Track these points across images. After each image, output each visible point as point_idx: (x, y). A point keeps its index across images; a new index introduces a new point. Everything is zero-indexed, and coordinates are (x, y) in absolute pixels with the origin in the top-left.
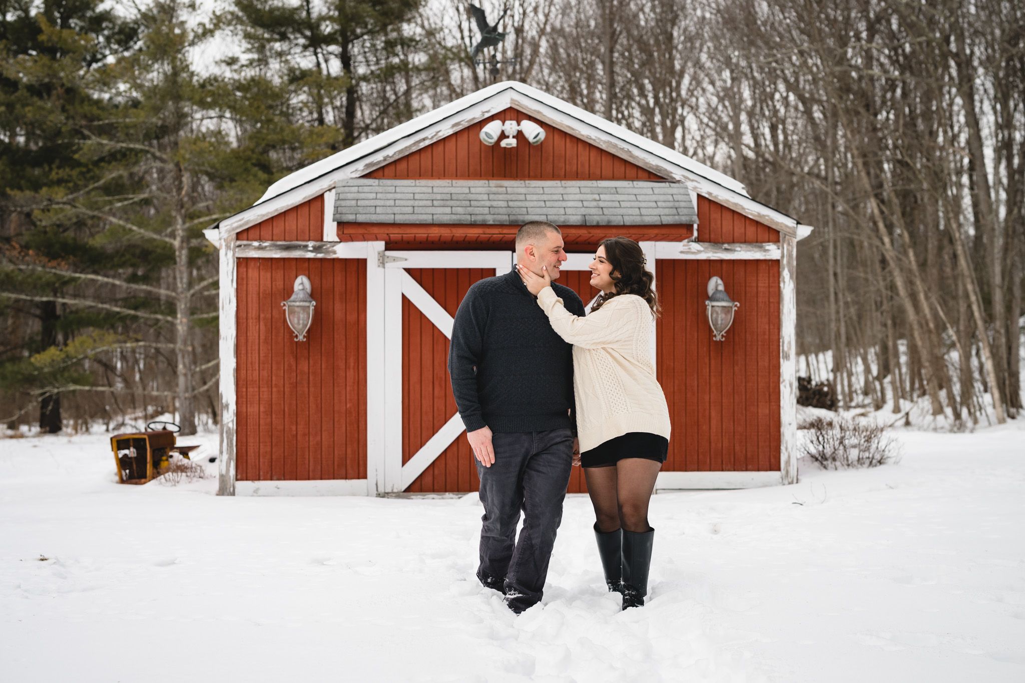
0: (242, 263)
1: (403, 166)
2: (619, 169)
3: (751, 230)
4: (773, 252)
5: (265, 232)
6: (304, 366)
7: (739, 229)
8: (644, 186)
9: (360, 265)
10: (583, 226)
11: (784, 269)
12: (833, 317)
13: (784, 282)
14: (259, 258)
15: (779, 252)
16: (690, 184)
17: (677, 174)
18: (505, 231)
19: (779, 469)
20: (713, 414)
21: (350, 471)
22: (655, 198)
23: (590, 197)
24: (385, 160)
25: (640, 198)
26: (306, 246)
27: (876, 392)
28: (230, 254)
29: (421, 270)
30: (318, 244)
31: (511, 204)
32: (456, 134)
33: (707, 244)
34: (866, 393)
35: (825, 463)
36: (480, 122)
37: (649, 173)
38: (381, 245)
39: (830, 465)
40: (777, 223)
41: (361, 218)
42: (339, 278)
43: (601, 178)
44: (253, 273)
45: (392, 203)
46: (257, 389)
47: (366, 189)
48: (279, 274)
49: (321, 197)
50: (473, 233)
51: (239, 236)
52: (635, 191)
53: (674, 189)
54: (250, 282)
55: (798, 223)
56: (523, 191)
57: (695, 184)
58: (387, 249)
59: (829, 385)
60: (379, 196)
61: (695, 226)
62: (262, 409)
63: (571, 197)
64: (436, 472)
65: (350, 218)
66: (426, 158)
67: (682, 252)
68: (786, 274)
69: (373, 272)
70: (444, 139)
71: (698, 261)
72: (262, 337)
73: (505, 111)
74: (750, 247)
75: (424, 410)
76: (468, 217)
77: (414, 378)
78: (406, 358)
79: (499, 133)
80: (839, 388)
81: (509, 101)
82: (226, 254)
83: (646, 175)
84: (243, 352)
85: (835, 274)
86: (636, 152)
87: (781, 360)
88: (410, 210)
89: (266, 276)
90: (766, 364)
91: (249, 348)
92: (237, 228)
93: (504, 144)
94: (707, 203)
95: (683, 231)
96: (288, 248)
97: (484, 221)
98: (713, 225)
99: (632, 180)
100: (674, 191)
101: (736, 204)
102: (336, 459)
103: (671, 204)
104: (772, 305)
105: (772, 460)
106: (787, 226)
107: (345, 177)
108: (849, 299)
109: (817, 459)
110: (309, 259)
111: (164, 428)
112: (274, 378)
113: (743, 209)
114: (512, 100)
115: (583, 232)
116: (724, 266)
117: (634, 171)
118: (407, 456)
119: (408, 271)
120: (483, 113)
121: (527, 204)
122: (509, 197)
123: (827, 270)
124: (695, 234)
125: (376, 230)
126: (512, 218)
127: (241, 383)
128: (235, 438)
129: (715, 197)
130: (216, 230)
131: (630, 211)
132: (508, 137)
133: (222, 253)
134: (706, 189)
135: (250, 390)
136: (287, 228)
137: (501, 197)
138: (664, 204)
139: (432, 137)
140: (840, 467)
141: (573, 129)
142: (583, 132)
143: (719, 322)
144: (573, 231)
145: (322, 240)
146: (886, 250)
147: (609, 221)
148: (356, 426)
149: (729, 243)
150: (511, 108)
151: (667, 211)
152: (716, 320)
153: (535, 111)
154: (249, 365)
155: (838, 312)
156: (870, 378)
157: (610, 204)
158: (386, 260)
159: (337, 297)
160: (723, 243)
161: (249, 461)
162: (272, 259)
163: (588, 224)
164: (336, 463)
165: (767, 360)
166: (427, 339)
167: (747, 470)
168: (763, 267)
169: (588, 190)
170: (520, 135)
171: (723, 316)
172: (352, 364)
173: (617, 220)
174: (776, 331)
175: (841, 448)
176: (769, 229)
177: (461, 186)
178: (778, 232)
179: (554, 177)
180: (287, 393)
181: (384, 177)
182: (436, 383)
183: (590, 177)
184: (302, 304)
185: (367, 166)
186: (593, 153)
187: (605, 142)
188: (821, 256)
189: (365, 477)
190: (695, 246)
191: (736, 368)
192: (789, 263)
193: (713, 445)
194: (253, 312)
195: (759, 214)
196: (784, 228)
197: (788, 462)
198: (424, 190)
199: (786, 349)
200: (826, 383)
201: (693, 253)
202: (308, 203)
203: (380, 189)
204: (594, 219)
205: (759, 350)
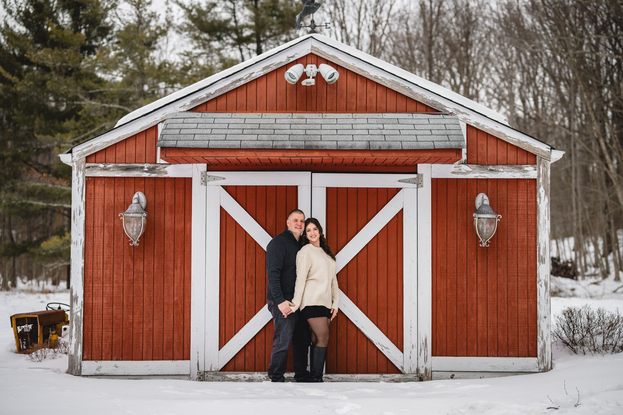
0: (90, 181)
1: (222, 102)
2: (402, 103)
3: (512, 154)
4: (531, 172)
5: (110, 156)
6: (140, 266)
7: (502, 152)
8: (422, 118)
9: (187, 182)
10: (367, 150)
11: (540, 187)
12: (575, 218)
13: (540, 198)
14: (105, 177)
15: (536, 172)
16: (460, 116)
17: (450, 107)
18: (302, 154)
19: (536, 356)
20: (480, 308)
21: (176, 353)
22: (430, 127)
23: (375, 126)
24: (208, 97)
25: (417, 127)
26: (143, 168)
27: (603, 267)
28: (81, 174)
29: (236, 187)
30: (152, 166)
31: (308, 132)
32: (266, 75)
33: (474, 166)
34: (596, 266)
35: (575, 347)
36: (286, 65)
37: (427, 107)
38: (203, 167)
39: (579, 350)
40: (534, 148)
41: (181, 144)
42: (169, 194)
43: (387, 111)
44: (99, 190)
45: (209, 131)
46: (101, 285)
47: (190, 120)
48: (120, 191)
49: (156, 127)
50: (275, 156)
51: (88, 159)
52: (414, 122)
53: (447, 120)
54: (97, 197)
55: (552, 148)
56: (320, 121)
57: (465, 116)
58: (208, 170)
59: (572, 262)
60: (199, 126)
61: (464, 151)
62: (105, 301)
63: (359, 127)
64: (247, 355)
65: (172, 143)
66: (242, 94)
67: (453, 173)
68: (541, 191)
69: (197, 189)
70: (257, 79)
71: (467, 179)
72: (106, 242)
73: (306, 56)
74: (511, 169)
75: (237, 303)
76: (271, 143)
77: (230, 276)
78: (223, 260)
79: (300, 74)
80: (578, 263)
81: (310, 48)
82: (77, 174)
83: (424, 109)
84: (91, 254)
85: (576, 190)
86: (416, 90)
87: (538, 263)
88: (223, 137)
89: (110, 192)
90: (525, 266)
91: (95, 251)
92: (87, 152)
93: (304, 83)
94: (475, 132)
95: (453, 155)
96: (127, 169)
97: (283, 146)
98: (480, 150)
99: (412, 112)
100: (447, 121)
101: (499, 133)
102: (165, 343)
103: (443, 132)
104: (529, 217)
105: (530, 348)
106: (542, 151)
107: (175, 111)
108: (586, 207)
109: (568, 344)
110: (145, 178)
111: (60, 308)
112: (115, 276)
113: (506, 136)
114: (312, 47)
115: (367, 155)
116: (489, 184)
117: (414, 105)
118: (223, 341)
119: (225, 188)
120: (289, 58)
121: (322, 132)
122: (307, 127)
123: (570, 187)
124: (464, 157)
125: (192, 154)
126: (308, 143)
127: (88, 279)
128: (82, 325)
129: (482, 126)
130: (70, 154)
131: (408, 138)
132: (309, 78)
133: (74, 172)
134: (474, 120)
135: (96, 285)
136: (127, 153)
137: (300, 127)
138: (437, 132)
139: (247, 78)
140: (588, 353)
141: (363, 71)
142: (372, 73)
143: (485, 232)
144: (359, 155)
145: (156, 163)
146: (611, 173)
147: (389, 146)
148: (181, 315)
149: (493, 165)
150: (311, 54)
151: (439, 138)
152: (482, 229)
153: (331, 56)
154: (95, 265)
155: (577, 215)
156: (599, 257)
157: (392, 132)
158: (208, 179)
159: (167, 209)
160: (489, 165)
161: (94, 344)
162: (115, 178)
163: (371, 149)
164: (165, 346)
165: (526, 263)
166: (241, 245)
167: (508, 356)
168: (522, 184)
169: (374, 121)
170: (318, 77)
171: (488, 226)
172: (179, 265)
173: (396, 145)
174: (533, 238)
175: (588, 335)
176: (527, 153)
177: (269, 118)
178: (536, 156)
179: (347, 110)
180: (125, 288)
181: (207, 111)
182: (248, 281)
183: (377, 111)
184: (134, 215)
185: (193, 102)
186: (380, 91)
187: (389, 81)
188: (566, 178)
189: (189, 359)
190: (465, 168)
191: (499, 269)
192: (544, 181)
193: (480, 334)
194: (99, 221)
195: (519, 140)
196: (540, 152)
197: (544, 349)
198: (238, 121)
199: (541, 254)
200: (570, 261)
201: (463, 173)
202: (146, 132)
203: (201, 121)
204: (376, 145)
205: (519, 254)
